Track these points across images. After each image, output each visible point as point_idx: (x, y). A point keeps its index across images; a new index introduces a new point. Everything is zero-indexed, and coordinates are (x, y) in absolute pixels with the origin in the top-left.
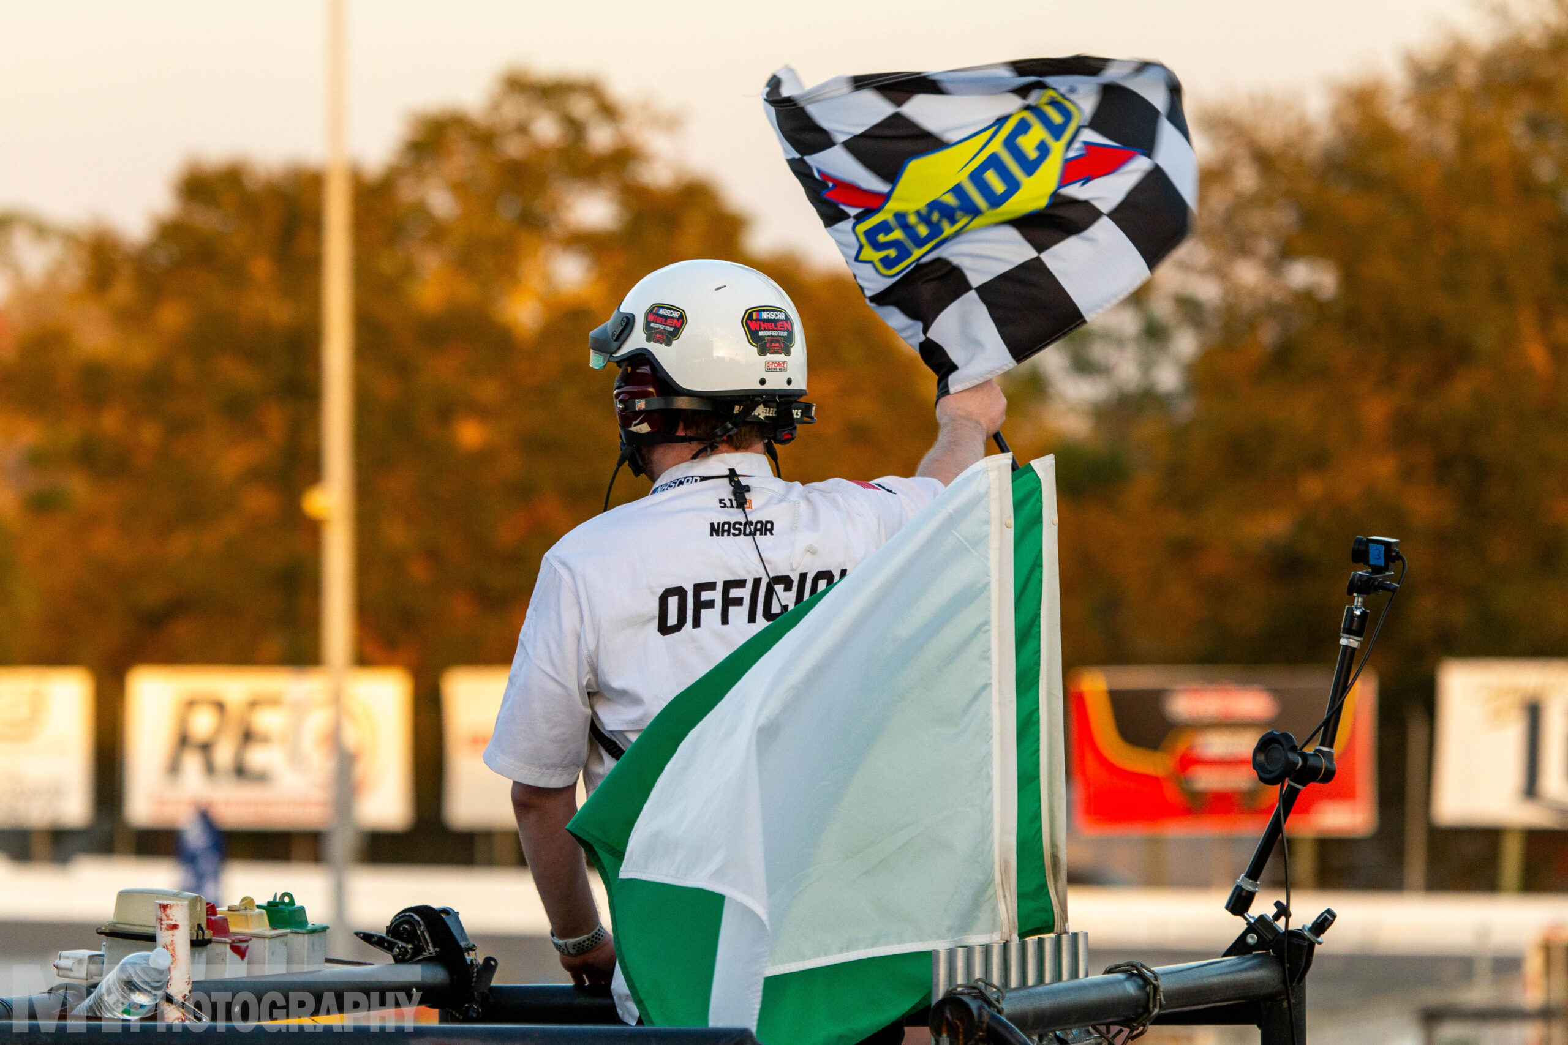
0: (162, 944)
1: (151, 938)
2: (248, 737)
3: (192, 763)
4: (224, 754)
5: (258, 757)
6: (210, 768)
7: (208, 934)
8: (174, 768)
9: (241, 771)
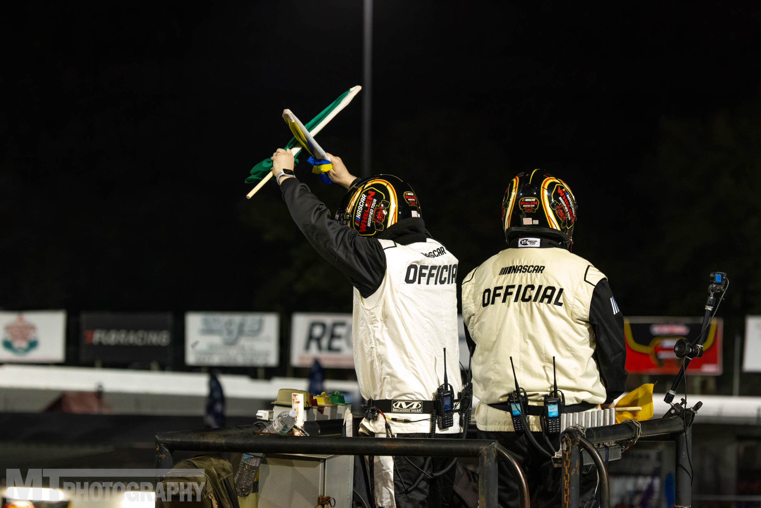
0: (294, 409)
1: (290, 406)
2: (333, 336)
3: (314, 346)
4: (325, 342)
5: (337, 343)
6: (320, 348)
7: (310, 405)
8: (307, 347)
9: (330, 348)
